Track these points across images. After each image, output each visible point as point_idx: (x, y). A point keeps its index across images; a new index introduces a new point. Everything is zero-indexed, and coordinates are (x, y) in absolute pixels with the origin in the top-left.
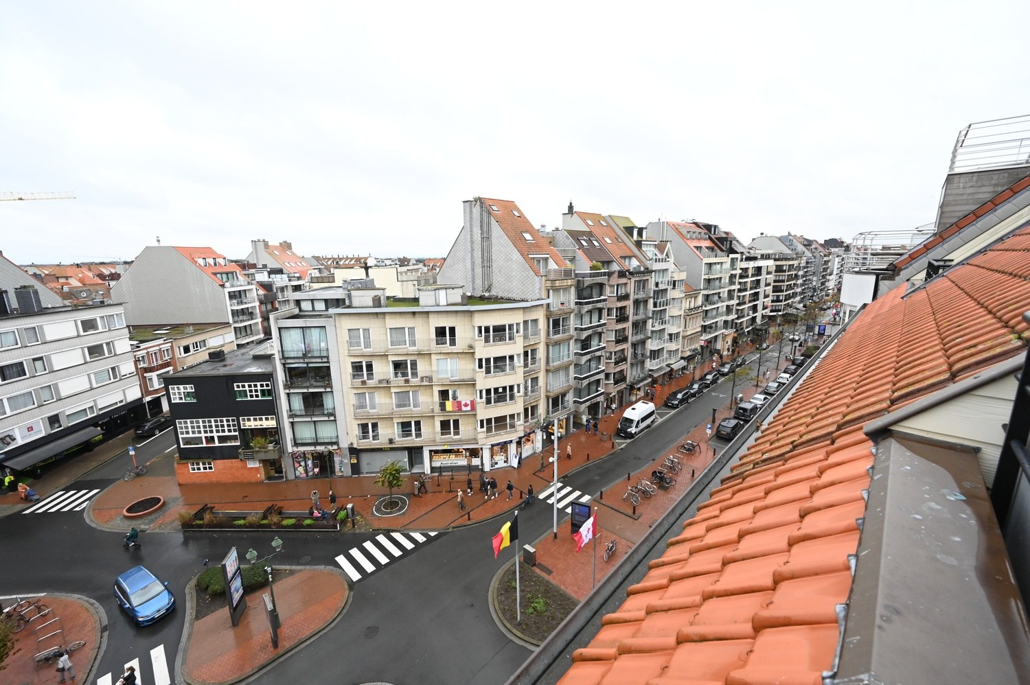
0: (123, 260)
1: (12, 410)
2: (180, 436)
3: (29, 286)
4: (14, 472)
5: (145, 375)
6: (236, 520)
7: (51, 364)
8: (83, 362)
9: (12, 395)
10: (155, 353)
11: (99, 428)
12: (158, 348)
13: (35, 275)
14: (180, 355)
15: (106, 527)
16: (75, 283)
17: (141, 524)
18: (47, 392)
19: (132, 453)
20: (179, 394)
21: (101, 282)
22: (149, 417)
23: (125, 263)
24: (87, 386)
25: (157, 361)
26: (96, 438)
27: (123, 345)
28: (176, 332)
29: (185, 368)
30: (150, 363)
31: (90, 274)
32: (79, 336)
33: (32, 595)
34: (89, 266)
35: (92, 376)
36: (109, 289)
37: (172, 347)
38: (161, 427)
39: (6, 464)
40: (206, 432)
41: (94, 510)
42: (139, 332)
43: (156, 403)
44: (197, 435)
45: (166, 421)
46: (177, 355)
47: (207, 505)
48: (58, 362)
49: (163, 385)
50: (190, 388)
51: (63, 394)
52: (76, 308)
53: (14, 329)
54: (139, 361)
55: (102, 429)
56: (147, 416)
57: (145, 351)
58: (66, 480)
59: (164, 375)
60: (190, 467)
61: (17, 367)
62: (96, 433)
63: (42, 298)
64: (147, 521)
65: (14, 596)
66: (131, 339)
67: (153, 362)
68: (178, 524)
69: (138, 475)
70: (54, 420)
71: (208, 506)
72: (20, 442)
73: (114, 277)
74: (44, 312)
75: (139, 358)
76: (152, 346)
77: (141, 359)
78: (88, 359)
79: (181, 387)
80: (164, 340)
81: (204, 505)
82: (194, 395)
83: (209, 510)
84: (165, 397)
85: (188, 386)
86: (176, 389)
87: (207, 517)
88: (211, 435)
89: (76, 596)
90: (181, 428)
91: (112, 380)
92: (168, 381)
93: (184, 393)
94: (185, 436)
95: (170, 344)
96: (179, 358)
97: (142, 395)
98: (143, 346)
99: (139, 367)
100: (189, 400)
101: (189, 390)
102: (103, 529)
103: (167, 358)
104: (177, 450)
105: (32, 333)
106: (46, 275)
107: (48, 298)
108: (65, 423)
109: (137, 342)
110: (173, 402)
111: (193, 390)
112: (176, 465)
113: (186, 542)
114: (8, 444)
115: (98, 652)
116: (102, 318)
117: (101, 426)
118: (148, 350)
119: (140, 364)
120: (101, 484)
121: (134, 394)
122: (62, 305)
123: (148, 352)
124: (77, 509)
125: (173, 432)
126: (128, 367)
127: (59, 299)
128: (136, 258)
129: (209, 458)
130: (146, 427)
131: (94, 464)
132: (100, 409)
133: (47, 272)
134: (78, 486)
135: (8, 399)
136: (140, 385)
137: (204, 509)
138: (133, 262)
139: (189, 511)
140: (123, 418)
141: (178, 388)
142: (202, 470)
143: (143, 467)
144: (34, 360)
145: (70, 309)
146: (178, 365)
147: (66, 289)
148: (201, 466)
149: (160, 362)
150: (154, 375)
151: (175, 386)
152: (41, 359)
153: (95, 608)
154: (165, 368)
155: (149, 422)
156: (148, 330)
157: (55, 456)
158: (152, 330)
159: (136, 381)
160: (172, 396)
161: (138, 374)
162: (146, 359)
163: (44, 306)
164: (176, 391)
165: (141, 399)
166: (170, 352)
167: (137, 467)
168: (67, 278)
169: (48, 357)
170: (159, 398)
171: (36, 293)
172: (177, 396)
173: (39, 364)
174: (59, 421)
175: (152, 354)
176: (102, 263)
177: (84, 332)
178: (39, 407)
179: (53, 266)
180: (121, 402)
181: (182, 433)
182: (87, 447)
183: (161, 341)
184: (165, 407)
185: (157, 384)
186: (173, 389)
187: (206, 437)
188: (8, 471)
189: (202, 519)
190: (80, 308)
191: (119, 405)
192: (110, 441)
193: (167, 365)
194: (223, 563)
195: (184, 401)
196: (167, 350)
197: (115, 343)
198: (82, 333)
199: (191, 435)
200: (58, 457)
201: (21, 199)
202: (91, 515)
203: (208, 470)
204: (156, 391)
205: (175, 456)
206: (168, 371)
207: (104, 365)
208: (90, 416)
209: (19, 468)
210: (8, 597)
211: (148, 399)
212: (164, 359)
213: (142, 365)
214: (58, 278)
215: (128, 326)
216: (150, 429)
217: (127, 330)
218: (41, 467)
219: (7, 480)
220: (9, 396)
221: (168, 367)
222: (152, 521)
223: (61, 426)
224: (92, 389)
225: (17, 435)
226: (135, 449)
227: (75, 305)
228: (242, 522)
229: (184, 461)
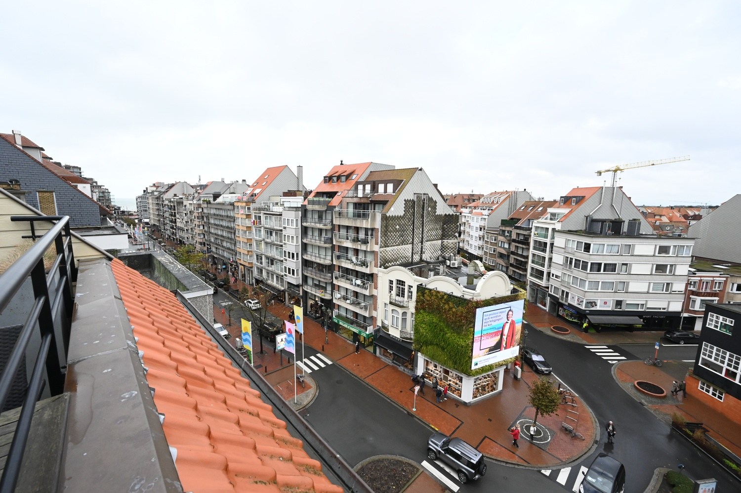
0: (708, 205)
1: (601, 289)
2: (702, 356)
3: (637, 220)
4: (589, 322)
5: (691, 296)
6: (728, 460)
7: (630, 270)
8: (650, 274)
9: (605, 281)
10: (707, 283)
11: (642, 320)
12: (712, 279)
13: (643, 213)
14: (732, 290)
15: (621, 384)
16: (665, 219)
17: (643, 399)
18: (622, 285)
19: (657, 347)
20: (716, 322)
21: (684, 220)
22: (680, 328)
23: (710, 207)
24: (646, 290)
25: (706, 288)
26: (638, 326)
27: (683, 269)
28: (735, 270)
29: (732, 303)
30: (699, 289)
31: (678, 215)
32: (654, 256)
33: (573, 391)
34: (679, 208)
35: (652, 285)
36: (688, 226)
37: (726, 282)
38: (688, 340)
39: (588, 316)
40: (729, 365)
41: (618, 368)
42: (700, 263)
43: (691, 321)
44: (719, 363)
45: (693, 338)
46: (728, 289)
47: (702, 424)
48: (635, 270)
49: (704, 310)
50: (729, 322)
51: (630, 290)
52: (659, 237)
53: (619, 243)
54: (691, 284)
55: (643, 321)
56: (679, 327)
57: (699, 278)
58: (610, 342)
59: (709, 302)
60: (700, 384)
61: (612, 266)
62: (638, 322)
63: (641, 227)
64: (647, 399)
65: (566, 386)
66: (691, 266)
67: (702, 289)
68: (670, 419)
69: (655, 365)
70: (619, 303)
71: (703, 426)
72: (598, 308)
73: (697, 218)
74: (639, 236)
75: (691, 282)
76: (707, 276)
77: (692, 283)
78: (654, 273)
79: (721, 317)
80: (720, 274)
81: (699, 422)
82: (732, 329)
83: (703, 430)
84: (702, 320)
85: (728, 319)
86: (715, 317)
87: (698, 434)
88: (735, 371)
89: (590, 410)
90: (706, 350)
91: (664, 292)
92: (710, 308)
93: (721, 323)
94: (706, 358)
95: (725, 279)
96: (728, 293)
97: (682, 310)
98: (699, 274)
99: (689, 289)
100: (724, 331)
101: (727, 323)
102: (619, 384)
103: (717, 289)
104: (694, 365)
105: (628, 247)
106: (649, 213)
107: (645, 228)
108: (624, 308)
109: (695, 270)
110: (707, 326)
111: (733, 325)
112: (687, 375)
113: (670, 437)
114: (593, 306)
115: (588, 451)
116: (675, 246)
117: (644, 319)
118: (702, 278)
119: (690, 287)
120: (629, 356)
121: (676, 306)
122: (651, 234)
123: (701, 280)
124: (610, 362)
125: (696, 349)
126: (679, 286)
127: (651, 229)
128: (722, 204)
129: (722, 388)
130: (675, 335)
131: (630, 341)
132: (648, 308)
133: (650, 211)
134: (616, 349)
135: (602, 282)
136: (684, 303)
137: (698, 426)
138: (717, 207)
139: (684, 418)
140: (660, 320)
141: (717, 317)
142: (710, 394)
143: (661, 362)
144: (623, 264)
145: (656, 237)
146: (725, 298)
147: (658, 223)
148: (711, 390)
149: (708, 291)
150: (698, 299)
151: (715, 315)
152: (626, 264)
153: (596, 425)
154: (712, 297)
155: (679, 332)
156: (708, 262)
157: (611, 324)
158: (711, 263)
159: (682, 298)
160: (708, 321)
161: (685, 294)
162: (697, 285)
163: (641, 232)
164: (715, 319)
165: (679, 313)
166: (722, 285)
167: (656, 359)
168: (661, 216)
169: (631, 265)
170: (696, 317)
171: (640, 224)
172: (714, 323)
173: (624, 267)
174: (621, 305)
175: (703, 282)
176: (691, 207)
177: (658, 254)
178: (614, 292)
179: (655, 207)
180: (664, 309)
181: (705, 355)
182: (630, 328)
183: (717, 274)
184: (698, 327)
185: (697, 307)
186: (712, 316)
187: (727, 370)
188: (587, 320)
189: (693, 432)
190: (662, 237)
191: (662, 310)
192: (645, 332)
193: (715, 295)
194: (698, 482)
195: (718, 330)
196: (720, 283)
197: (677, 266)
198: (657, 254)
199: (712, 360)
200: (612, 326)
201: (653, 164)
202: (616, 370)
203: (716, 398)
204: (695, 312)
205: (690, 368)
206: (713, 300)
207: (663, 279)
208: (639, 310)
209: (592, 322)
210: (564, 383)
211: (686, 315)
212: (714, 289)
213: (692, 288)
214: (655, 215)
215: (692, 256)
216: (677, 337)
217: (690, 259)
218: (602, 327)
219: (585, 325)
220: (603, 281)
221: (715, 296)
222: (651, 402)
223: (621, 308)
224: (648, 293)
225: (598, 304)
226: (660, 346)
227: (660, 235)
228: (734, 466)
229: (697, 377)
